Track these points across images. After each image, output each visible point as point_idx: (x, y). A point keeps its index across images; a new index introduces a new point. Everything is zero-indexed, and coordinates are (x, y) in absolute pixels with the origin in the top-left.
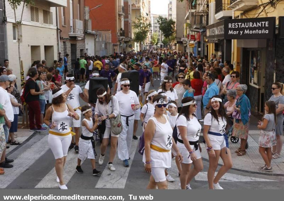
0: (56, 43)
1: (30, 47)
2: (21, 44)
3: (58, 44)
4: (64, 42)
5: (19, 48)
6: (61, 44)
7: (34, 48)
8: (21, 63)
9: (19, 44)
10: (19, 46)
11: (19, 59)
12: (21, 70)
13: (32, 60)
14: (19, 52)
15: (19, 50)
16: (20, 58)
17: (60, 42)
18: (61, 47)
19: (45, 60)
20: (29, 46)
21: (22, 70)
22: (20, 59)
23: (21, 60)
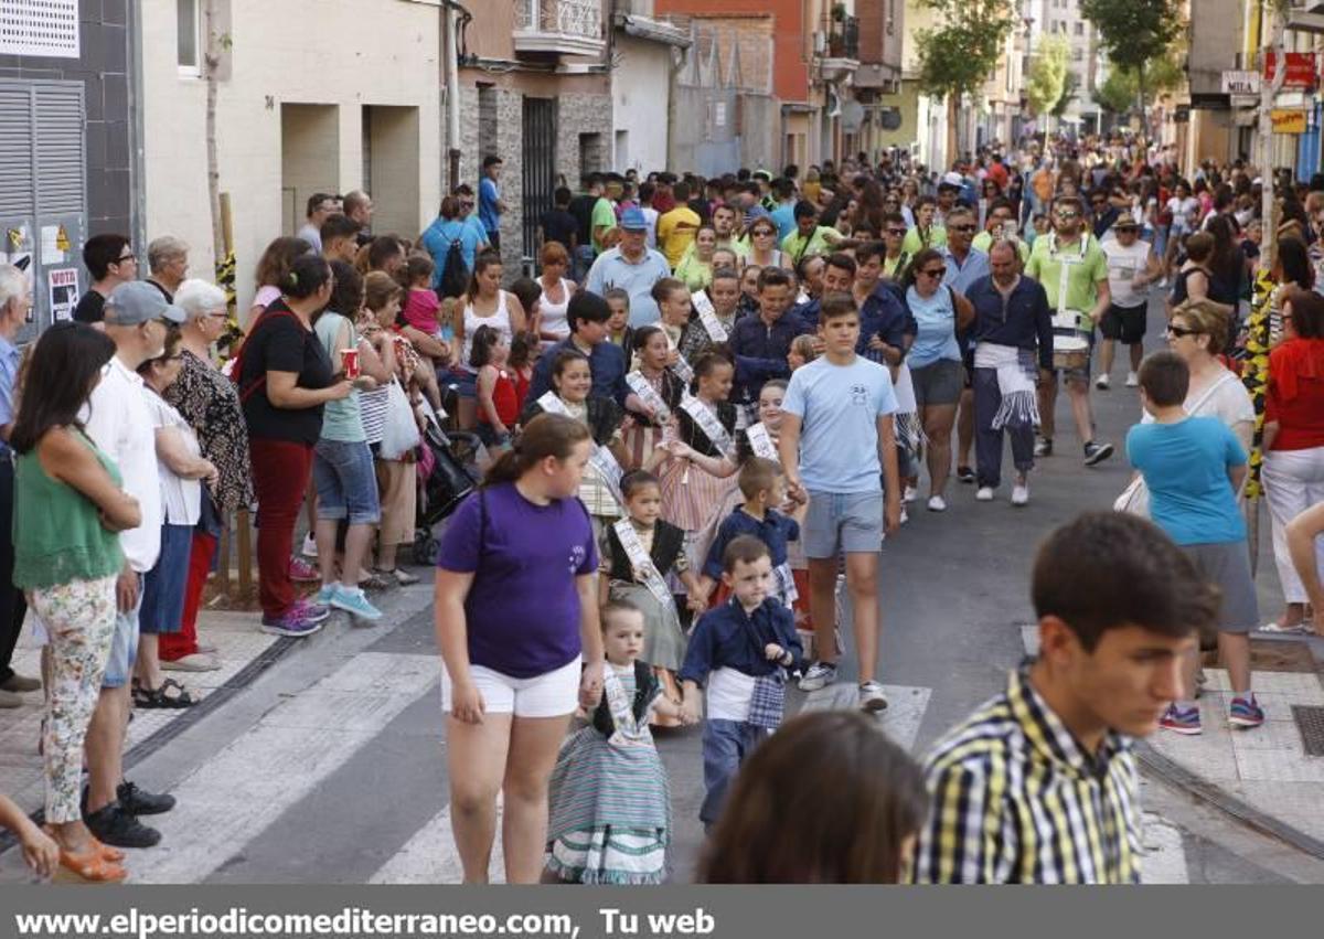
0: (435, 89)
1: (277, 109)
2: (222, 90)
3: (446, 100)
4: (483, 87)
5: (211, 115)
6: (464, 97)
7: (302, 120)
8: (222, 207)
9: (213, 91)
10: (211, 102)
11: (206, 181)
12: (217, 255)
13: (284, 189)
14: (211, 141)
15: (211, 128)
16: (214, 176)
17: (460, 83)
18: (461, 117)
19: (364, 197)
20: (270, 104)
21: (227, 248)
22: (212, 186)
23: (223, 186)
